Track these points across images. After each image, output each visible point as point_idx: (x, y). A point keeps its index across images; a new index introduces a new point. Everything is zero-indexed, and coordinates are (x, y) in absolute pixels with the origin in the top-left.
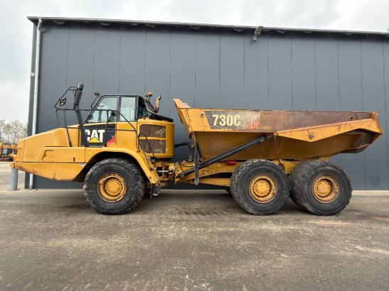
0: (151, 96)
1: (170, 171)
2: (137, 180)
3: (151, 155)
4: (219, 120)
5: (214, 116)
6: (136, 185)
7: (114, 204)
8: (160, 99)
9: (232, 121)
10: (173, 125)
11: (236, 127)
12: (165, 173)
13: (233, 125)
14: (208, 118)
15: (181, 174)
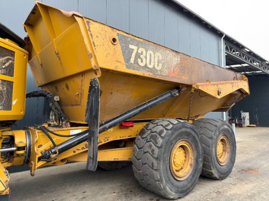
1: (19, 149)
4: (138, 56)
5: (131, 47)
9: (153, 60)
11: (157, 70)
13: (154, 67)
14: (122, 48)
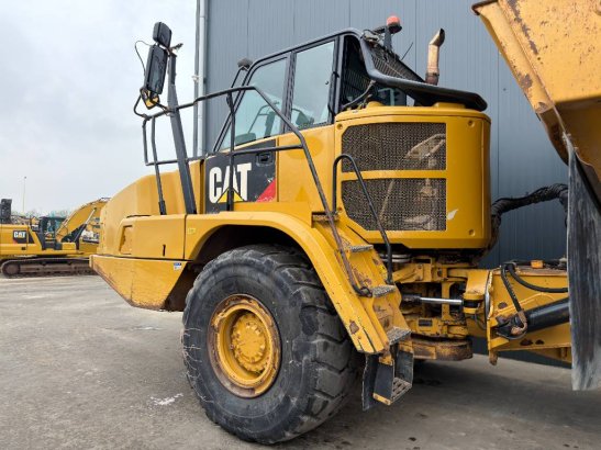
0: (395, 28)
2: (310, 329)
3: (375, 235)
6: (306, 349)
7: (244, 404)
8: (439, 42)
10: (487, 121)
12: (453, 307)
15: (513, 320)
